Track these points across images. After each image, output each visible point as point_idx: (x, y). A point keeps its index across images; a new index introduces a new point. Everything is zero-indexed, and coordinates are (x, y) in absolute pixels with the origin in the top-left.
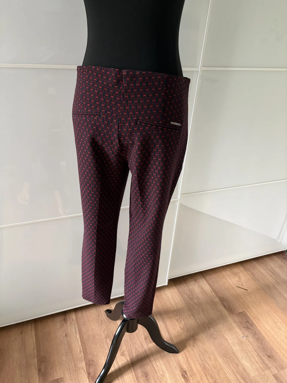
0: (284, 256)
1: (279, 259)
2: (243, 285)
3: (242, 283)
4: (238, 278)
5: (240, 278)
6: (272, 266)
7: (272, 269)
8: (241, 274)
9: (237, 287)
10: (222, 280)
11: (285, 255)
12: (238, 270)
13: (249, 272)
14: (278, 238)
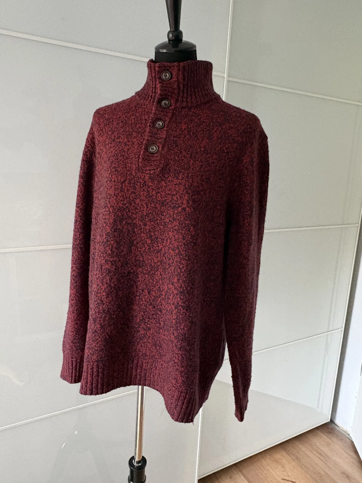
0: (329, 430)
1: (324, 434)
2: (289, 476)
3: (288, 474)
4: (281, 467)
5: (283, 467)
6: (318, 444)
7: (319, 448)
8: (284, 461)
9: (283, 479)
10: (263, 472)
11: (329, 428)
12: (280, 455)
13: (293, 457)
14: (318, 407)
